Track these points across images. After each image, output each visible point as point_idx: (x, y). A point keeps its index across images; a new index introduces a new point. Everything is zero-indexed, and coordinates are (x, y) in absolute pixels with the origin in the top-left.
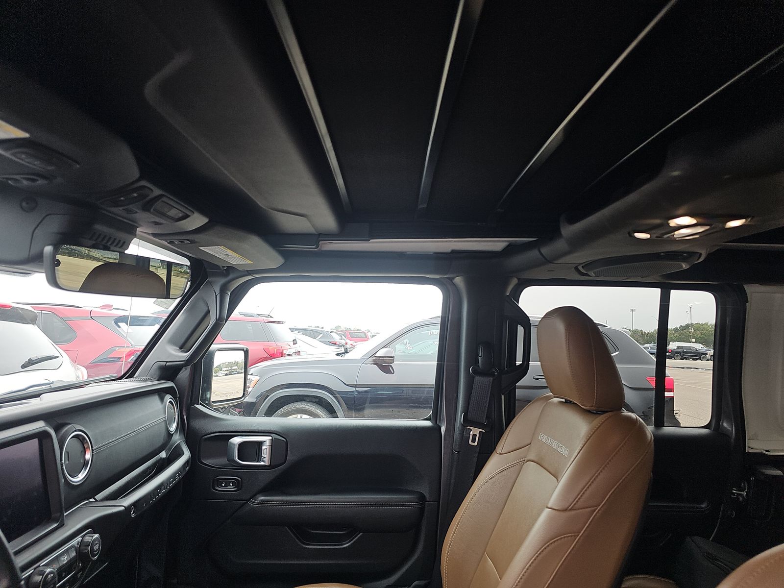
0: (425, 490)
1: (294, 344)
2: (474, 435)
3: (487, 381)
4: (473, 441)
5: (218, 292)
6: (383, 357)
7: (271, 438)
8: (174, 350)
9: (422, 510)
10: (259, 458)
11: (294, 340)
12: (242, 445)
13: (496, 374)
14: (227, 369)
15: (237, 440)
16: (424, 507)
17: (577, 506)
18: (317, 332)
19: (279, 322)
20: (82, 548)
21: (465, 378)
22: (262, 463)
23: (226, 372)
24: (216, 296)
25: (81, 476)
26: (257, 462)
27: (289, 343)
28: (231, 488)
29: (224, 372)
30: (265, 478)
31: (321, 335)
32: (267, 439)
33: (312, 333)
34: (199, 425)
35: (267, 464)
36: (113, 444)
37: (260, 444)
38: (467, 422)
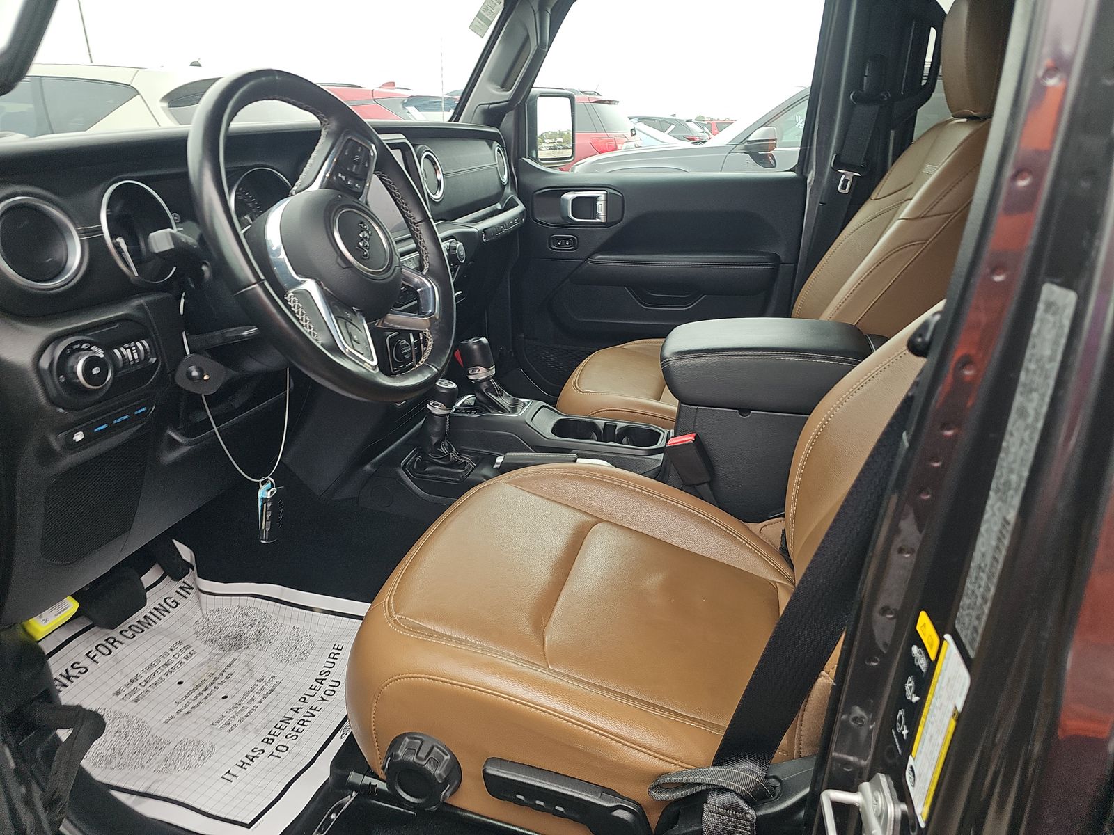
0: (781, 252)
1: (633, 135)
2: (846, 181)
3: (873, 110)
4: (844, 187)
5: (536, 8)
6: (759, 141)
7: (605, 193)
8: (496, 89)
9: (775, 272)
10: (595, 215)
11: (632, 130)
12: (575, 201)
13: (886, 99)
14: (551, 141)
15: (569, 196)
16: (778, 269)
17: (930, 214)
18: (666, 122)
19: (610, 102)
20: (451, 250)
21: (844, 108)
22: (598, 220)
23: (550, 145)
24: (535, 14)
25: (439, 195)
26: (593, 219)
27: (625, 134)
28: (567, 246)
29: (547, 145)
30: (603, 236)
31: (673, 127)
32: (601, 195)
33: (659, 124)
34: (528, 179)
35: (603, 221)
36: (457, 174)
37: (595, 199)
38: (839, 164)
